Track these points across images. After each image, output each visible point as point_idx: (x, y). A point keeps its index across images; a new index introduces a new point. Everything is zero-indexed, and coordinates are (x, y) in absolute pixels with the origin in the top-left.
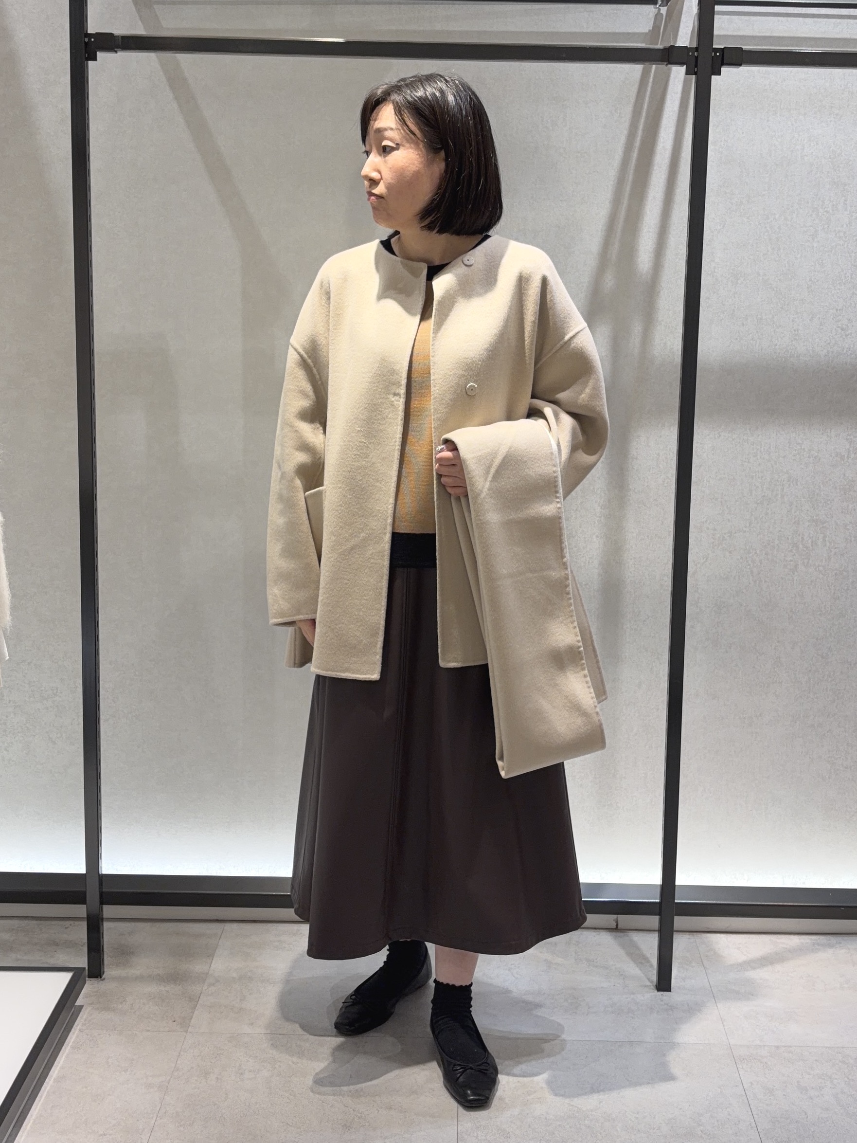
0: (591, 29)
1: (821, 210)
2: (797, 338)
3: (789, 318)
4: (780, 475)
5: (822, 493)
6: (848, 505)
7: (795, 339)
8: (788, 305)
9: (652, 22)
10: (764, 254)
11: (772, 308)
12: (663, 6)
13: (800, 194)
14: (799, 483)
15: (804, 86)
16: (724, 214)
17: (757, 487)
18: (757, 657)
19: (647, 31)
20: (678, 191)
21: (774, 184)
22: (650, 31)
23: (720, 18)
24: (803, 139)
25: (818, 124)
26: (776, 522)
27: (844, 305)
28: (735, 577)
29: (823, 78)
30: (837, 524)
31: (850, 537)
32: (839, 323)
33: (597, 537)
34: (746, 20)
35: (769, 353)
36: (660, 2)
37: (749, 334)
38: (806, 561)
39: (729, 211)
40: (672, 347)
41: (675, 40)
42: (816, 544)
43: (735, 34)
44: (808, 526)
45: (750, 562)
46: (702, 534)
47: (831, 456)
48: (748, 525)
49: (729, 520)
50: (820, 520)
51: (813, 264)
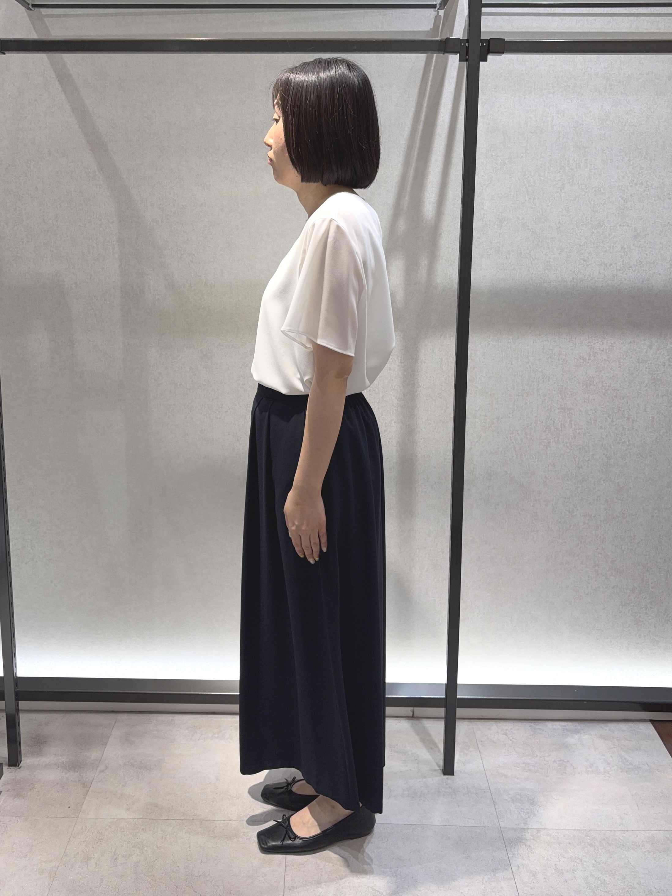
0: (386, 28)
1: (567, 168)
2: (549, 268)
3: (543, 252)
4: (536, 373)
5: (569, 387)
6: (589, 396)
7: (547, 269)
8: (541, 242)
9: (433, 23)
10: (522, 203)
11: (529, 245)
12: (441, 9)
13: (550, 156)
14: (551, 381)
15: (553, 70)
16: (491, 172)
17: (518, 383)
18: (519, 513)
19: (429, 30)
20: (455, 154)
21: (530, 148)
22: (431, 29)
23: (486, 18)
24: (552, 112)
25: (564, 100)
26: (534, 409)
27: (585, 242)
28: (501, 452)
29: (568, 63)
30: (580, 411)
31: (591, 420)
32: (582, 256)
33: (395, 422)
34: (507, 19)
35: (527, 280)
36: (438, 6)
37: (511, 266)
38: (556, 439)
39: (494, 170)
40: (451, 276)
41: (452, 35)
42: (565, 426)
43: (498, 30)
44: (558, 413)
45: (513, 441)
46: (477, 420)
47: (576, 359)
48: (511, 412)
49: (496, 409)
50: (568, 408)
51: (561, 210)
